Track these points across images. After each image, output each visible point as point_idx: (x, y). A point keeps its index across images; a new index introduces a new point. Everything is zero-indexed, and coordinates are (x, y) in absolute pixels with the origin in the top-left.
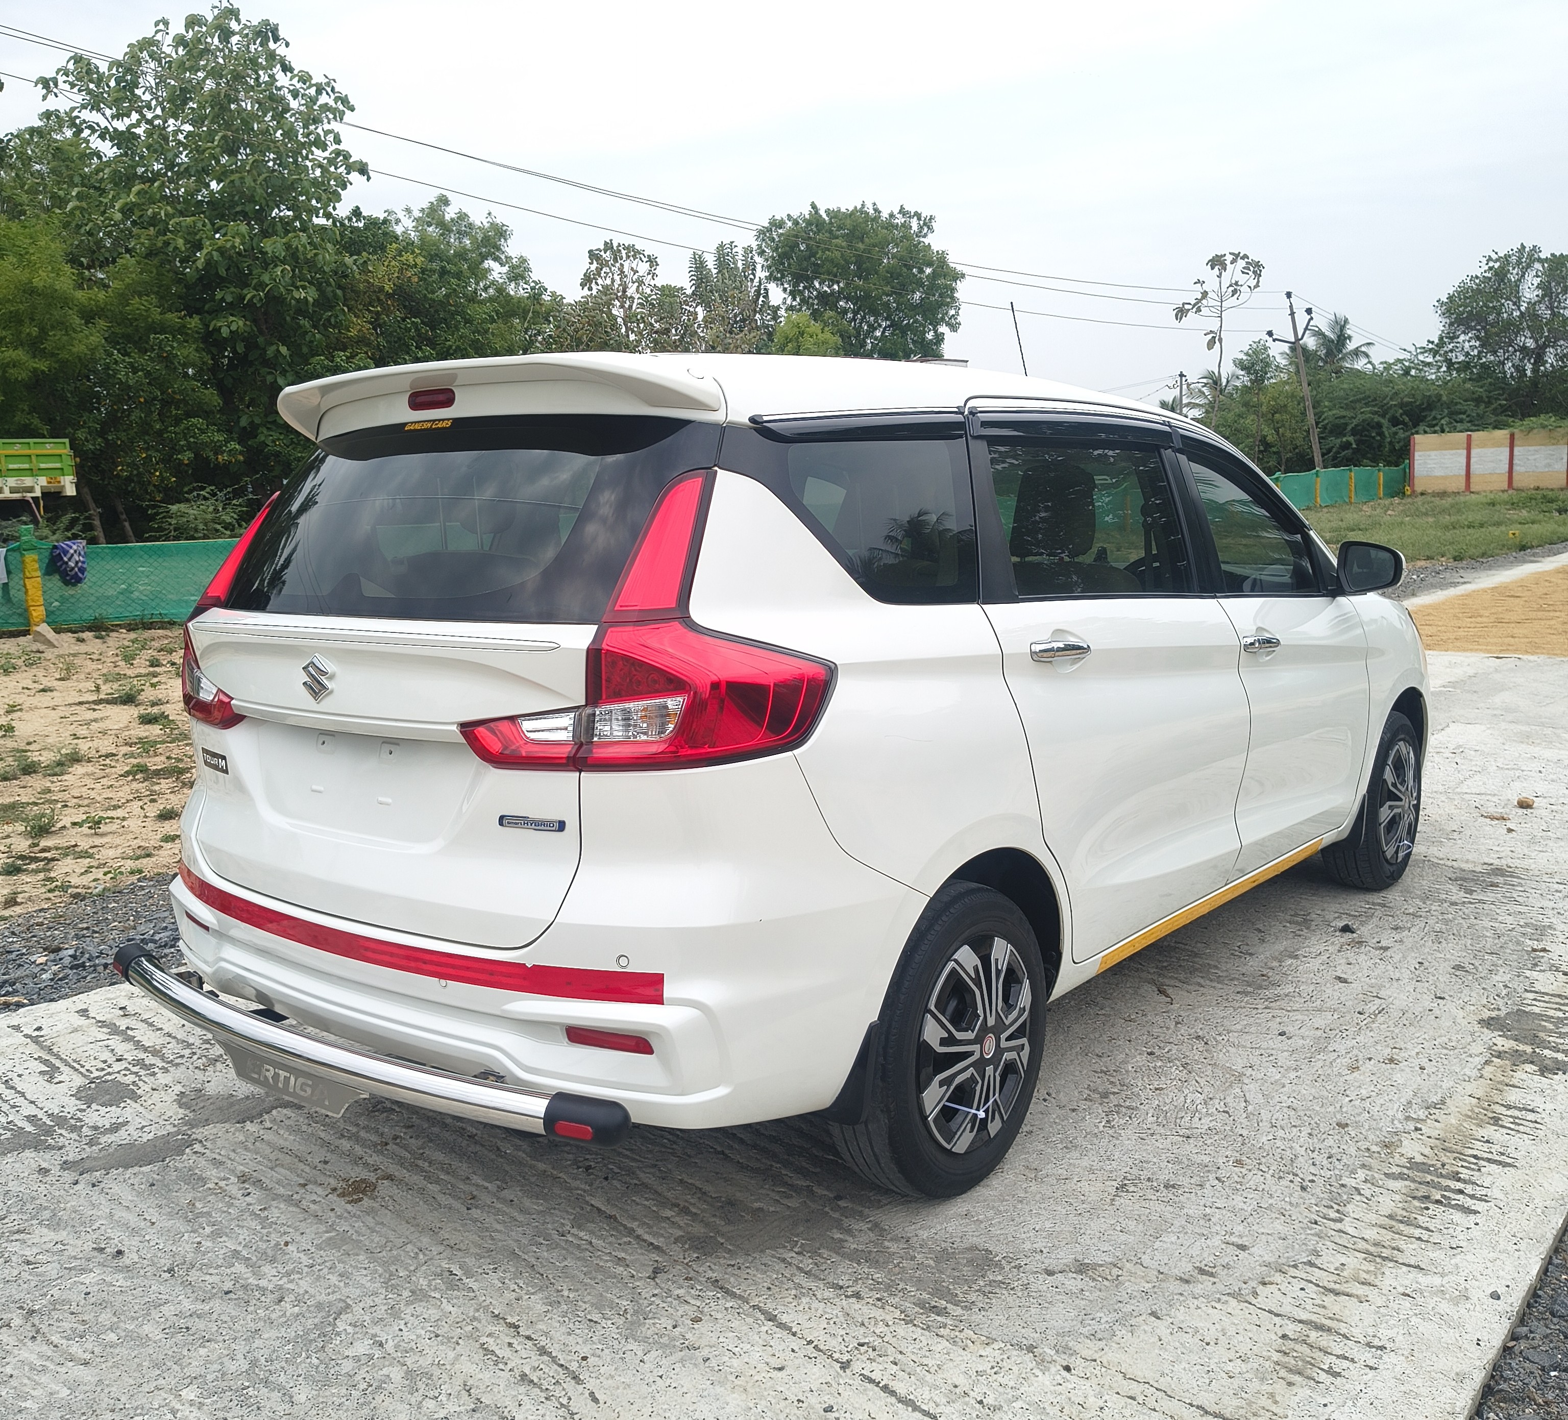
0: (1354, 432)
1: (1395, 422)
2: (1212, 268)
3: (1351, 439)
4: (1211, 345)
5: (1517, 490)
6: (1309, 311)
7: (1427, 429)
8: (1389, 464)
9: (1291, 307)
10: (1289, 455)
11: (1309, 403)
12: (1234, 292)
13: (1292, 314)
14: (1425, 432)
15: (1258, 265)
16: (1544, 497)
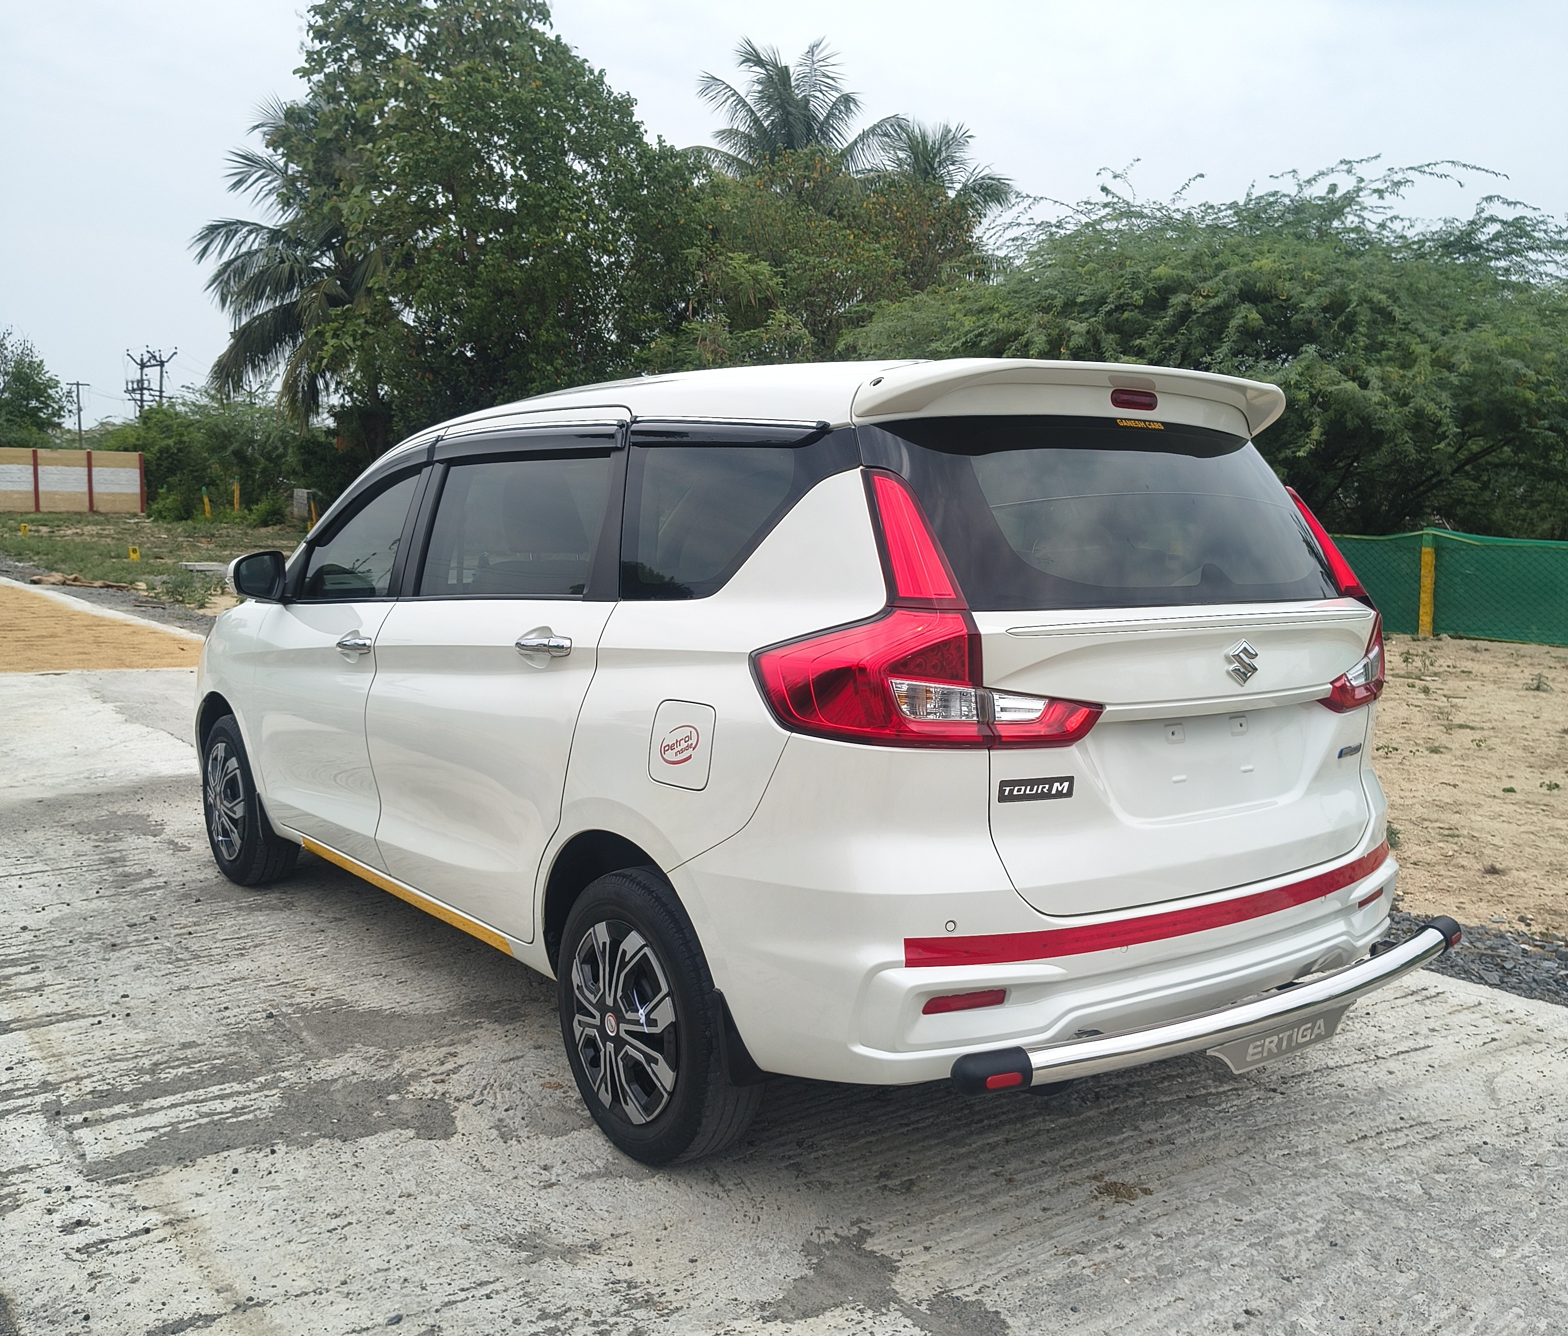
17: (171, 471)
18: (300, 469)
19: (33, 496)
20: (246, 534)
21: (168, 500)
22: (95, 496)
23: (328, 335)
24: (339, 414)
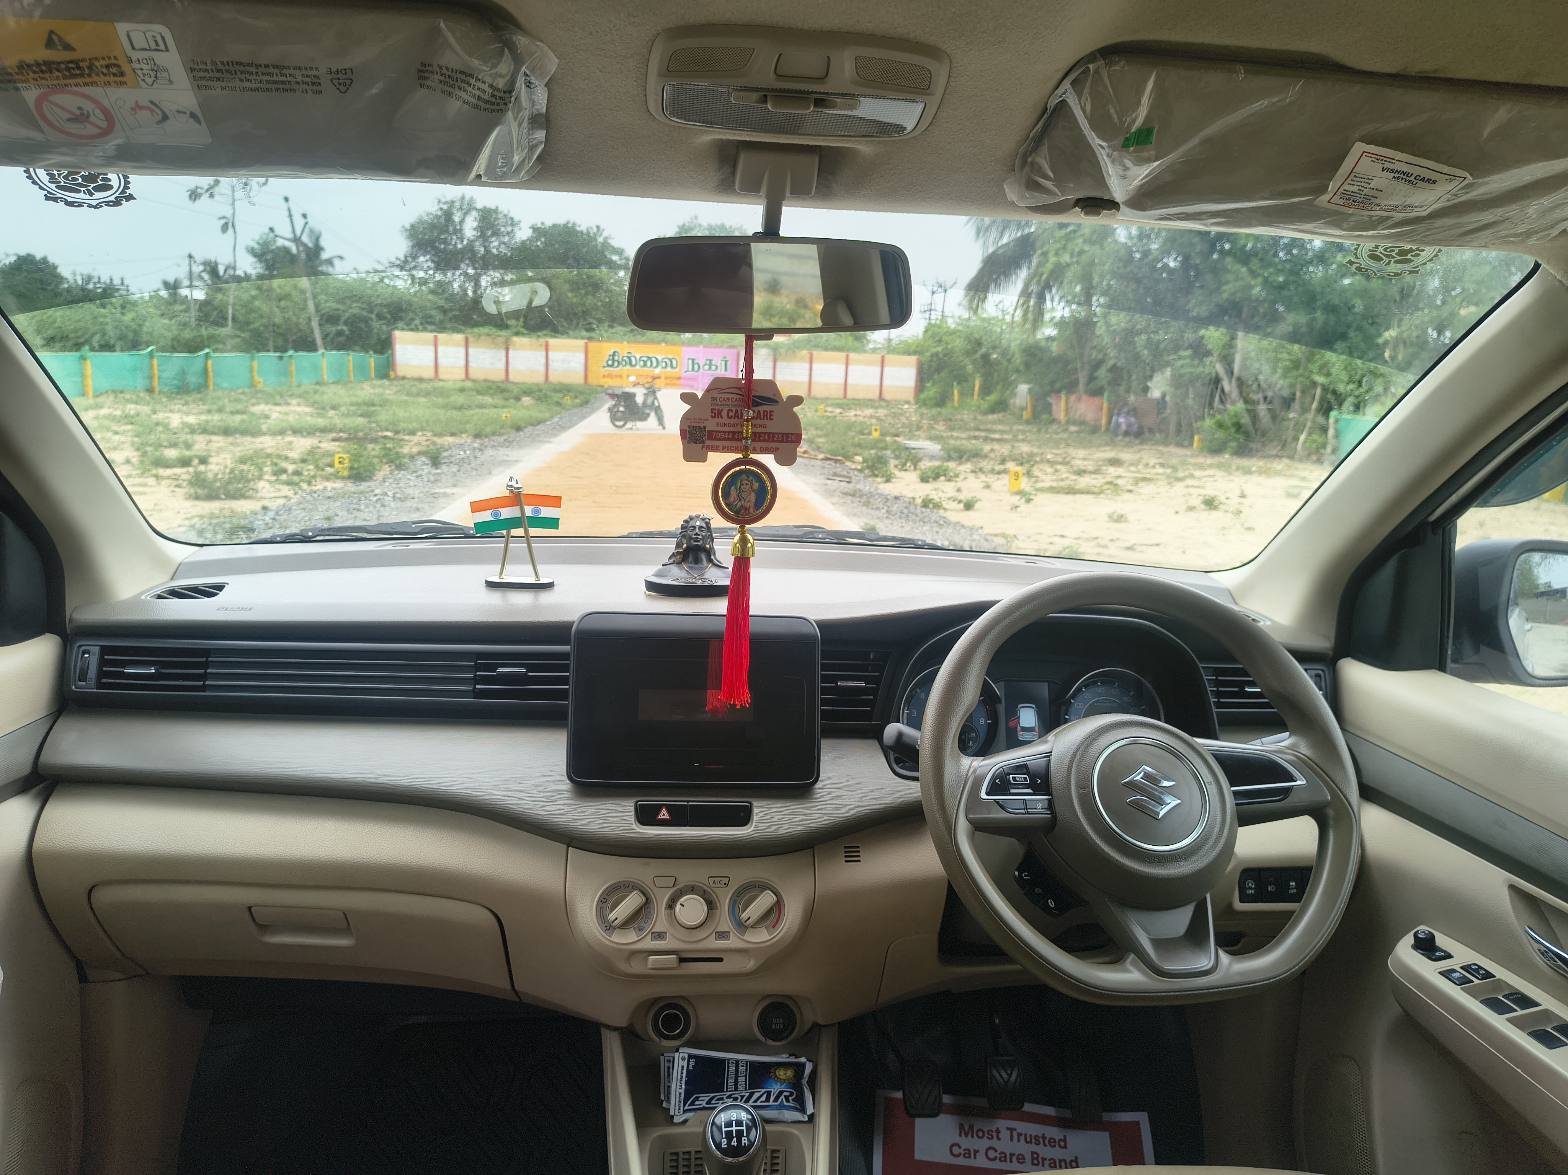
0: (346, 323)
1: (380, 317)
3: (344, 328)
4: (225, 228)
5: (474, 381)
6: (305, 216)
7: (405, 327)
8: (376, 352)
9: (289, 210)
10: (294, 337)
11: (309, 295)
13: (290, 216)
14: (403, 329)
16: (498, 387)
17: (938, 370)
18: (1022, 368)
19: (842, 387)
20: (975, 419)
21: (931, 391)
22: (884, 388)
23: (1051, 254)
24: (1061, 324)
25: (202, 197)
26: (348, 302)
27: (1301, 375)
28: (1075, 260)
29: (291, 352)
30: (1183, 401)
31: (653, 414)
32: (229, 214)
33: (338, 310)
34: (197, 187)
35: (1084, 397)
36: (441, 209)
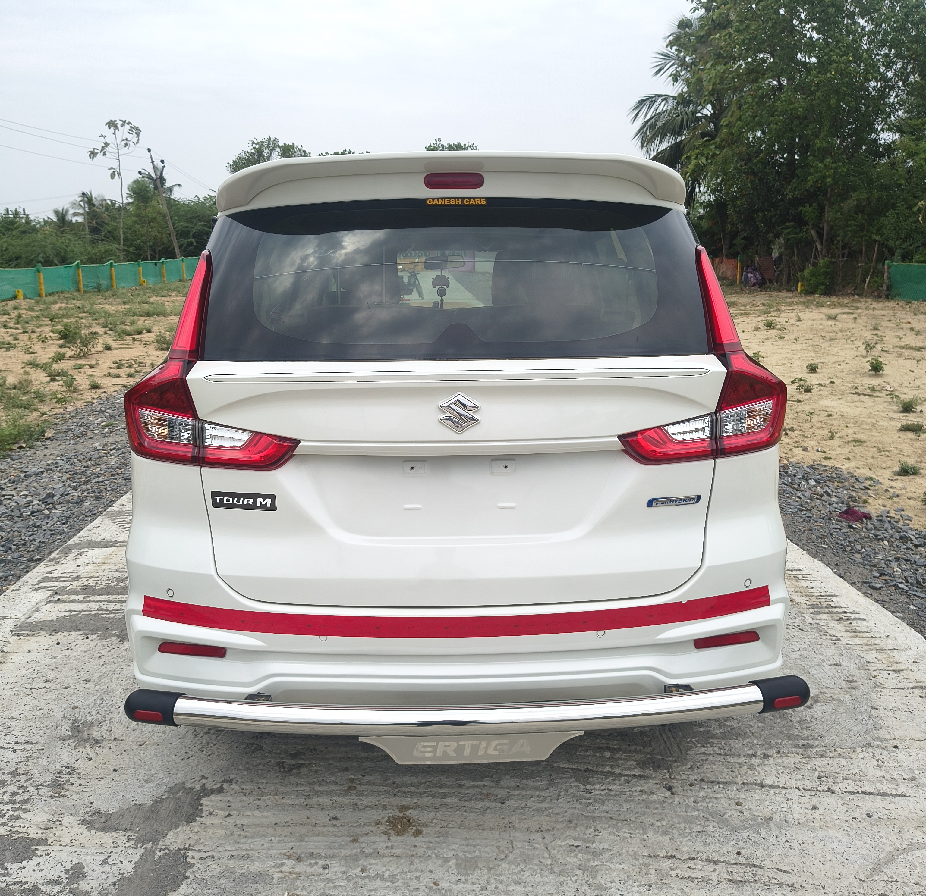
0: (194, 236)
2: (109, 128)
3: (193, 240)
4: (113, 176)
6: (161, 161)
9: (151, 158)
10: (160, 248)
11: (167, 217)
12: (126, 145)
13: (152, 162)
15: (137, 129)
25: (98, 155)
26: (194, 221)
27: (865, 236)
28: (709, 161)
29: (163, 260)
30: (791, 258)
31: (415, 290)
32: (115, 165)
33: (187, 227)
34: (94, 149)
35: (725, 259)
36: (254, 148)
